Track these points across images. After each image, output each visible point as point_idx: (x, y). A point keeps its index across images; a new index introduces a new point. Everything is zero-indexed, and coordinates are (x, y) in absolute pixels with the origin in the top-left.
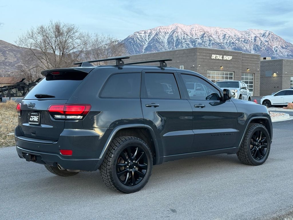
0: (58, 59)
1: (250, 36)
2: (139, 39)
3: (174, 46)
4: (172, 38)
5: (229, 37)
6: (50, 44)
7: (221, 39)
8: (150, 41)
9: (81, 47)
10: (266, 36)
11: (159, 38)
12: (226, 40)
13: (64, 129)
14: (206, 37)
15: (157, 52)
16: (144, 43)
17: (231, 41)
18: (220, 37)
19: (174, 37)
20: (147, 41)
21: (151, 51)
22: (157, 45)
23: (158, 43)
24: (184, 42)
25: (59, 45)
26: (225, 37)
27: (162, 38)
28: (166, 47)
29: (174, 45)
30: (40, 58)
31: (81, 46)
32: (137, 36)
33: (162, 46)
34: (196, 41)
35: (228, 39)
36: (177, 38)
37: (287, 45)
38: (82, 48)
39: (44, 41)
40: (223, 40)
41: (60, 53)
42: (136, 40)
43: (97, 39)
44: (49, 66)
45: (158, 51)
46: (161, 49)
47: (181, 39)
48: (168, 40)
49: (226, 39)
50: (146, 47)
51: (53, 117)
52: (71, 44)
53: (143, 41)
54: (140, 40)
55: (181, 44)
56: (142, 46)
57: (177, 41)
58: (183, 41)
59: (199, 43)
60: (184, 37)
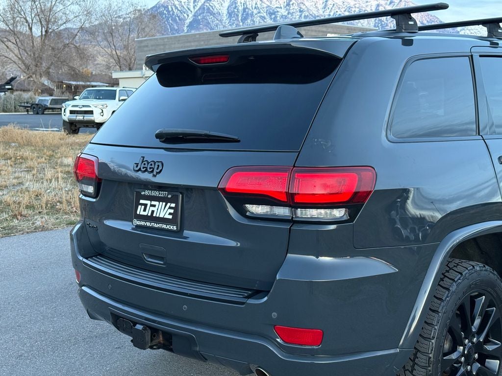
0: (38, 42)
1: (368, 4)
2: (176, 8)
3: (238, 21)
4: (236, 7)
5: (334, 5)
6: (22, 13)
7: (319, 8)
8: (197, 11)
9: (81, 20)
10: (396, 4)
11: (212, 7)
12: (328, 11)
13: (289, 255)
14: (294, 5)
15: (209, 31)
16: (185, 15)
17: (337, 12)
18: (318, 5)
19: (239, 4)
20: (191, 12)
21: (198, 29)
22: (210, 18)
23: (211, 15)
24: (256, 14)
25: (39, 15)
26: (326, 5)
27: (217, 6)
28: (225, 23)
29: (240, 19)
30: (5, 40)
31: (81, 17)
32: (173, 2)
33: (218, 20)
34: (278, 12)
35: (332, 9)
36: (244, 6)
37: (430, 20)
38: (83, 21)
39: (12, 9)
40: (324, 10)
41: (42, 31)
42: (172, 10)
43: (110, 4)
44: (22, 56)
45: (211, 29)
46: (217, 26)
47: (251, 9)
48: (228, 9)
49: (328, 8)
50: (190, 23)
51: (242, 212)
52: (61, 14)
53: (185, 10)
54: (180, 9)
55: (252, 17)
56: (182, 20)
57: (243, 12)
58: (255, 11)
59: (282, 16)
60: (256, 4)
